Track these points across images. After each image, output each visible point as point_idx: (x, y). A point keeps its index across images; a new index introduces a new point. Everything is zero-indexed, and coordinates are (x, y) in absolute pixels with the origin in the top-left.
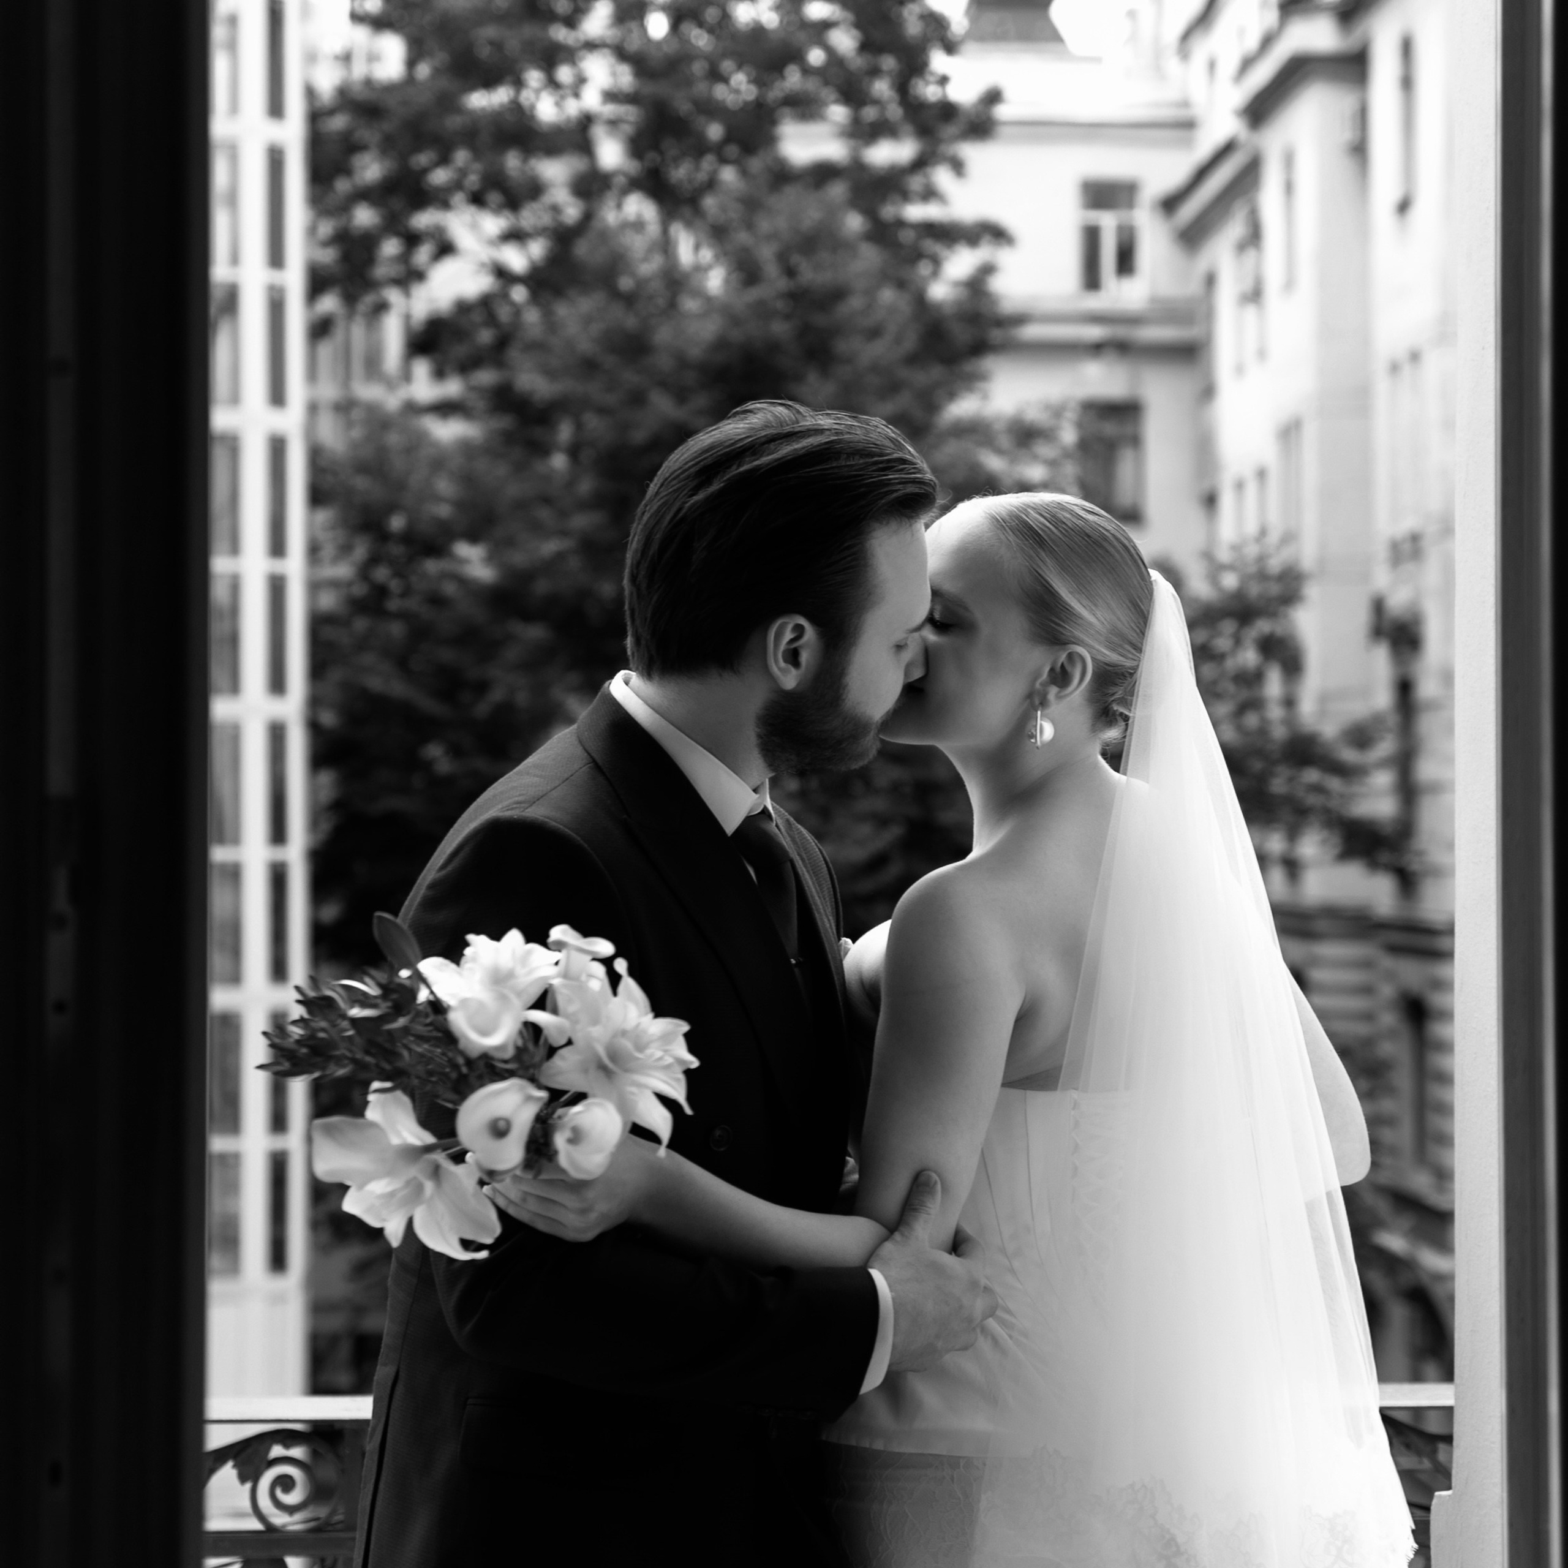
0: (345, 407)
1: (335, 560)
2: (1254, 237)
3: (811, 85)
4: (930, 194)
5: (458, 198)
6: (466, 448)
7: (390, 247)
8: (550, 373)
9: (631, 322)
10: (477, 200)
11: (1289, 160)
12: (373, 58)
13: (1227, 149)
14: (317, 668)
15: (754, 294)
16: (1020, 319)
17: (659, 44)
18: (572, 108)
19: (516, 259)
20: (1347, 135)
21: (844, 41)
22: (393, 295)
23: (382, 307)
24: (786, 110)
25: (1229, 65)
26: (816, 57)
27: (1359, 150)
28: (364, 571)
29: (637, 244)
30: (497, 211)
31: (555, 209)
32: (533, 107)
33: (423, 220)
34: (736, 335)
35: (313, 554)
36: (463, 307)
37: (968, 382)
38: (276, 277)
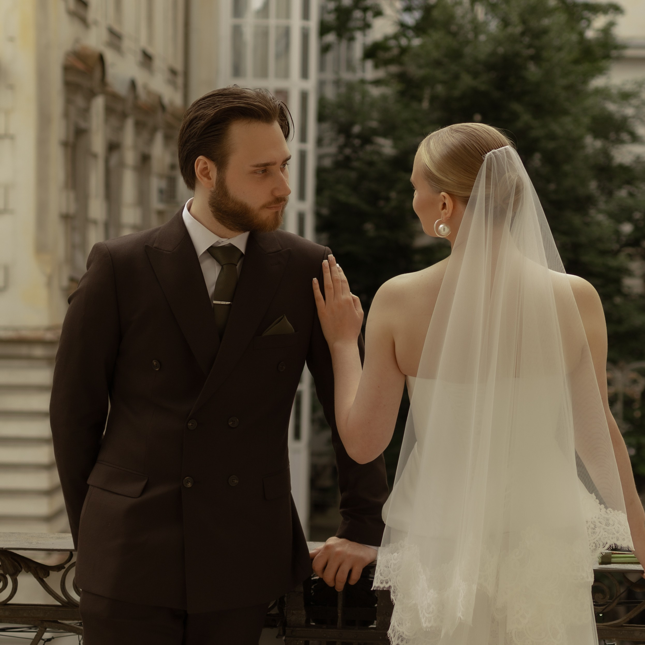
0: (337, 82)
1: (330, 145)
6: (384, 98)
7: (358, 14)
9: (455, 44)
14: (319, 190)
16: (624, 47)
19: (409, 19)
22: (358, 35)
23: (352, 39)
28: (341, 150)
29: (459, 11)
33: (370, 2)
34: (501, 50)
35: (319, 142)
36: (387, 38)
37: (601, 71)
38: (306, 23)
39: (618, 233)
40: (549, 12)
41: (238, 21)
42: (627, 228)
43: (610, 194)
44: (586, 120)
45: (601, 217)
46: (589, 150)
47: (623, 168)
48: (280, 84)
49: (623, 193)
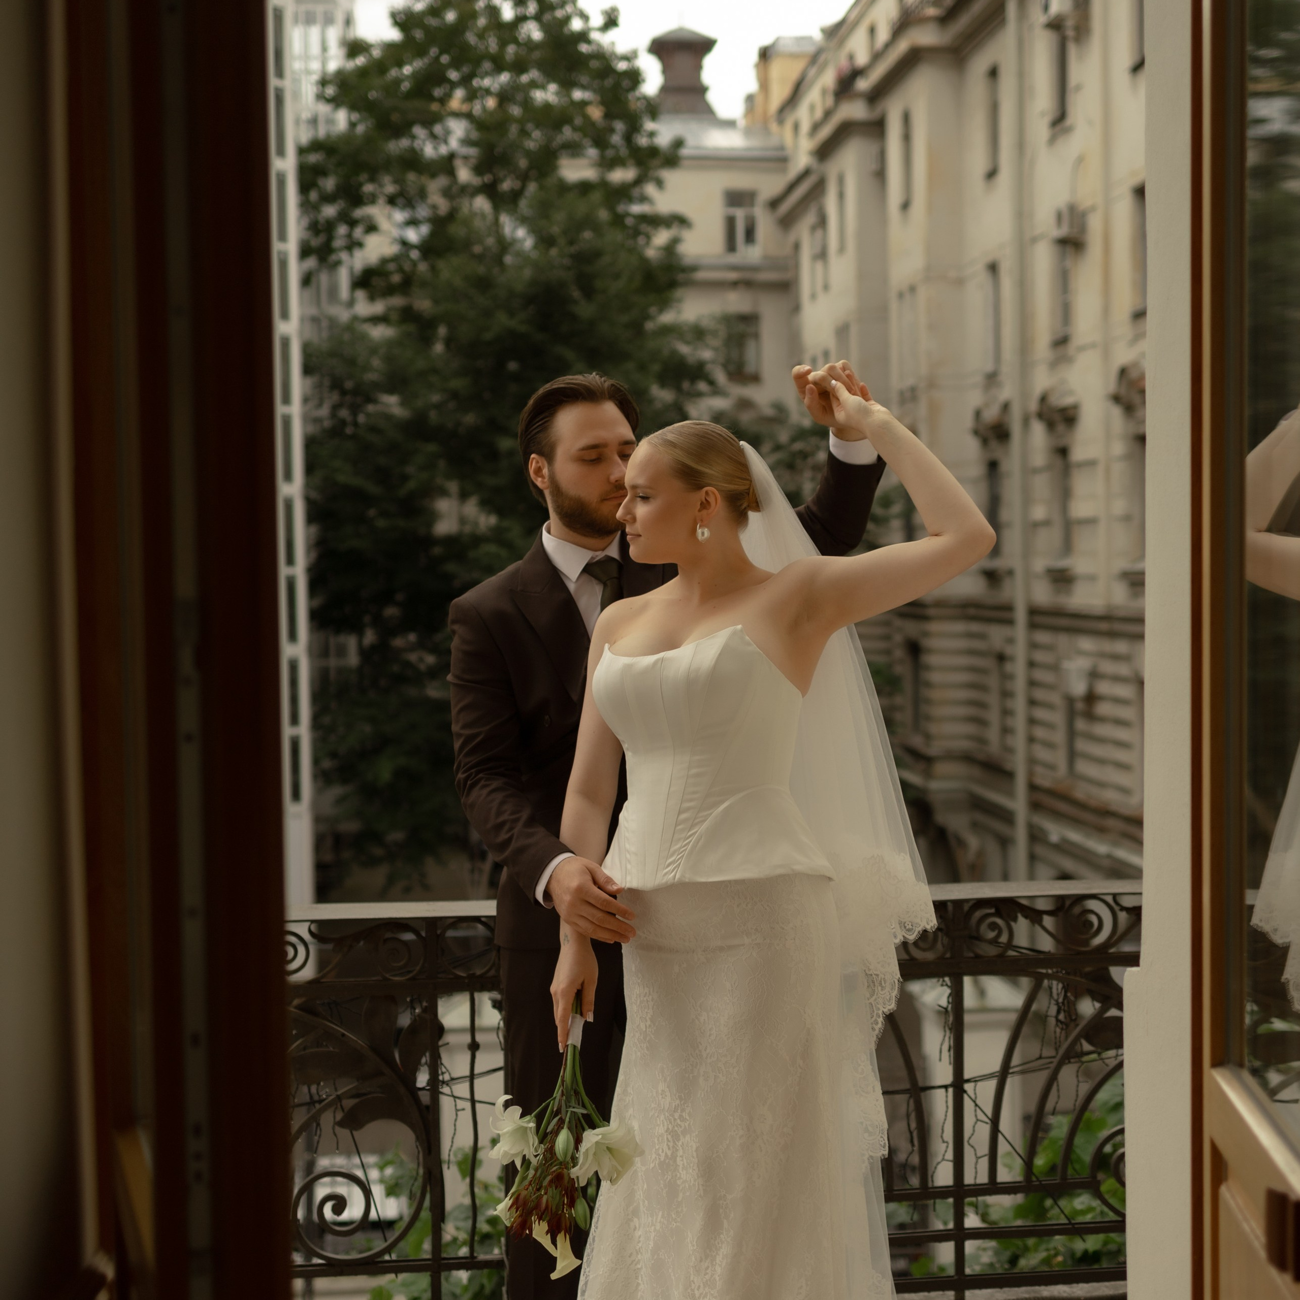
0: (318, 319)
1: (318, 406)
2: (822, 222)
3: (576, 136)
4: (644, 199)
5: (381, 201)
6: (388, 342)
7: (342, 230)
8: (434, 300)
9: (481, 270)
10: (392, 201)
11: (841, 180)
12: (330, 121)
13: (806, 173)
15: (546, 254)
16: (694, 268)
17: (492, 113)
18: (443, 150)
19: (413, 236)
20: (874, 166)
21: (596, 113)
22: (344, 256)
23: (337, 263)
24: (563, 152)
25: (805, 127)
26: (578, 121)
27: (880, 174)
28: (334, 412)
29: (482, 226)
30: (403, 208)
31: (434, 207)
32: (422, 150)
33: (359, 213)
34: (541, 277)
36: (384, 261)
44: (656, 367)
46: (658, 404)
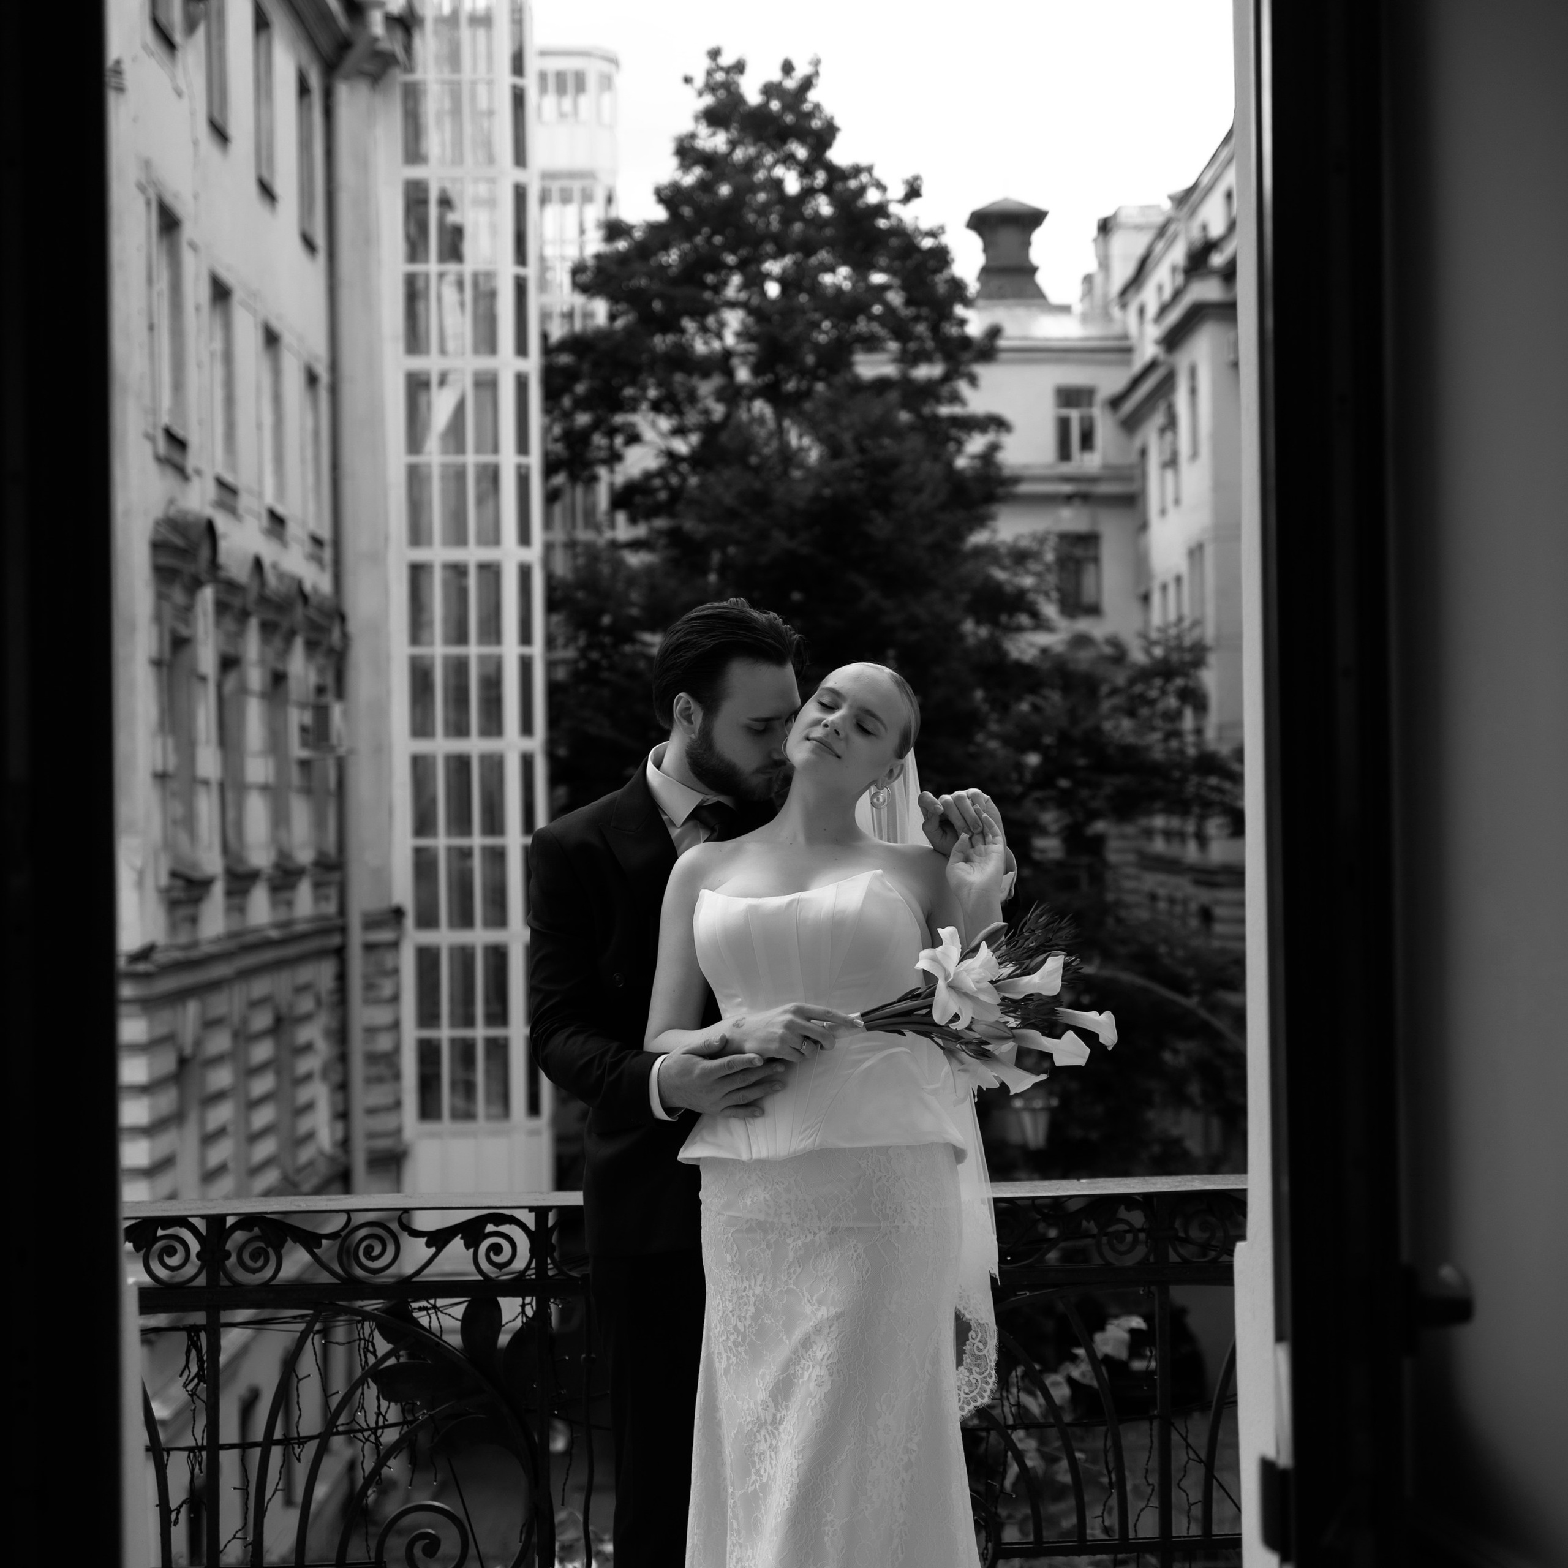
0: (571, 545)
1: (566, 646)
2: (1171, 423)
3: (876, 327)
4: (956, 398)
5: (645, 406)
6: (649, 570)
7: (600, 439)
8: (702, 520)
9: (757, 485)
10: (657, 407)
11: (1193, 373)
12: (588, 315)
13: (1152, 366)
15: (836, 465)
16: (1016, 480)
17: (773, 302)
18: (716, 345)
19: (681, 447)
20: (1228, 357)
21: (895, 298)
22: (602, 472)
23: (594, 479)
24: (858, 346)
25: (1152, 309)
26: (877, 309)
27: (1237, 366)
28: (583, 652)
29: (761, 433)
30: (669, 415)
31: (707, 411)
32: (691, 346)
33: (619, 419)
34: (827, 492)
35: (550, 642)
36: (648, 476)
37: (982, 521)
38: (523, 460)
39: (1020, 767)
40: (898, 433)
41: (414, 459)
42: (1033, 759)
43: (1004, 708)
44: (965, 597)
45: (993, 744)
46: (971, 641)
47: (1024, 669)
48: (487, 554)
49: (1024, 707)
